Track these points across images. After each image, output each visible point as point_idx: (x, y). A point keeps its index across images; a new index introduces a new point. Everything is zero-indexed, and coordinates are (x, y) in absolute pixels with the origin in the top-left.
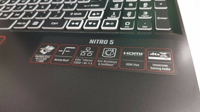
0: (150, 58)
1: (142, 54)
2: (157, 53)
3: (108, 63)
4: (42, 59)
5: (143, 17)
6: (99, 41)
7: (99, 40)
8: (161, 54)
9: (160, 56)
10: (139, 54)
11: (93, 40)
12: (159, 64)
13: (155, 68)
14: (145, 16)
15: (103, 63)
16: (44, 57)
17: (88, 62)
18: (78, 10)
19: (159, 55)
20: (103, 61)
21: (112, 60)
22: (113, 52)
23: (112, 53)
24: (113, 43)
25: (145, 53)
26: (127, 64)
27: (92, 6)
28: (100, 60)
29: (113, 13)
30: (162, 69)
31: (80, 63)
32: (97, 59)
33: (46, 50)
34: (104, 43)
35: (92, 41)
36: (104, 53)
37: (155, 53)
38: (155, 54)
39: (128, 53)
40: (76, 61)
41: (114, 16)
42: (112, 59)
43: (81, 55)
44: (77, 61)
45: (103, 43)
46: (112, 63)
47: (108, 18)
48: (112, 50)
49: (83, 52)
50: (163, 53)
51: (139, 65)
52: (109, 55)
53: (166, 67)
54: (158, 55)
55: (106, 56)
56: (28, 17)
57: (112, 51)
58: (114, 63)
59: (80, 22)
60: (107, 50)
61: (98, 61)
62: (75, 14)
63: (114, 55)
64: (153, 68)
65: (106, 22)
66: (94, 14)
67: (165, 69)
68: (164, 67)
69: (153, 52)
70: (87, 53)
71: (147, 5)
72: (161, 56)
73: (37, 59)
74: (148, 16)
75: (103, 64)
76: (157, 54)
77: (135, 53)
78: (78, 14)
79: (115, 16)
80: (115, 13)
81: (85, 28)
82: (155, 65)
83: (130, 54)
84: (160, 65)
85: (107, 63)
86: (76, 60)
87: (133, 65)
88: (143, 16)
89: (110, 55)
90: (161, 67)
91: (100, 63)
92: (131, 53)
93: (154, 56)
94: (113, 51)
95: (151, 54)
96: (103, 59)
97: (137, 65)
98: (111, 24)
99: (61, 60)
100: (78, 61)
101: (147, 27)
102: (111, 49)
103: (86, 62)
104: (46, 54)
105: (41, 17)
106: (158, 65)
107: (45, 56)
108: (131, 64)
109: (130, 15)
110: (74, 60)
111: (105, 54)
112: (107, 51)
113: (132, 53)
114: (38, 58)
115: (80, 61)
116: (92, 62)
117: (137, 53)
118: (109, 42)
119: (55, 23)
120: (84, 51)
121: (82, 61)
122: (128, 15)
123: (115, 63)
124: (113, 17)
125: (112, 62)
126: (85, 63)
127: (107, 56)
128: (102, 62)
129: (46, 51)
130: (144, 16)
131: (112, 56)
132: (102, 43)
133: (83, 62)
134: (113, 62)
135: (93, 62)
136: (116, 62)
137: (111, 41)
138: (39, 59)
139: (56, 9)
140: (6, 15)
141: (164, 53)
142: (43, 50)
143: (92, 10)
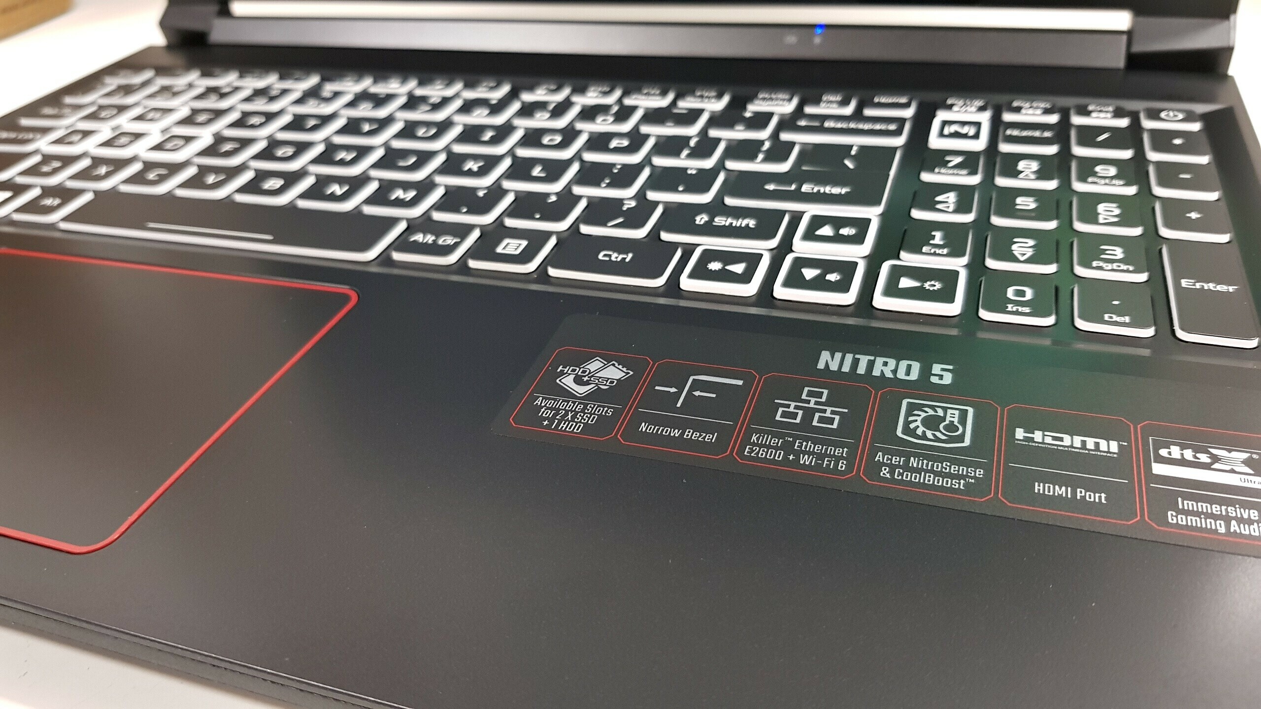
0: (1158, 469)
1: (1114, 446)
2: (1197, 450)
3: (932, 471)
4: (573, 417)
5: (1100, 268)
6: (871, 364)
7: (872, 358)
8: (1216, 459)
9: (1212, 464)
10: (1097, 444)
11: (838, 356)
12: (1211, 501)
13: (1193, 521)
14: (1115, 266)
15: (907, 468)
16: (583, 411)
17: (821, 457)
18: (730, 201)
19: (1209, 461)
20: (907, 461)
21: (953, 462)
22: (956, 420)
23: (951, 427)
24: (948, 379)
25: (1129, 442)
26: (1038, 488)
27: (806, 188)
28: (885, 452)
29: (933, 237)
30: (1228, 527)
31: (780, 456)
32: (872, 445)
33: (586, 379)
34: (901, 375)
35: (827, 360)
36: (907, 423)
37: (1183, 447)
38: (1189, 454)
39: (1038, 436)
40: (754, 444)
41: (938, 251)
42: (957, 456)
43: (778, 418)
44: (761, 446)
45: (895, 372)
46: (959, 477)
47: (903, 254)
48: (949, 411)
49: (788, 406)
50: (1230, 451)
51: (1103, 495)
52: (934, 435)
53: (1250, 522)
54: (1204, 458)
55: (918, 437)
56: (465, 210)
57: (948, 419)
58: (967, 476)
59: (753, 260)
60: (920, 407)
61: (879, 457)
62: (720, 221)
63: (961, 438)
64: (1182, 520)
65: (897, 273)
66: (826, 231)
67: (1245, 530)
68: (1240, 521)
69: (1175, 444)
70: (809, 414)
71: (1117, 212)
72: (1216, 466)
73: (545, 413)
74: (1131, 268)
75: (908, 477)
76: (1198, 455)
77: (1077, 441)
78: (737, 223)
79: (945, 251)
80: (944, 238)
81: (780, 292)
82: (1189, 505)
83: (1048, 440)
84: (1216, 509)
85: (927, 471)
86: (754, 438)
87: (1074, 493)
88: (1101, 264)
89: (938, 434)
90: (1227, 519)
91: (892, 468)
92: (1055, 438)
93: (1182, 462)
94: (953, 416)
95: (1163, 452)
96: (906, 450)
97: (1092, 497)
98: (927, 285)
99: (676, 433)
100: (769, 447)
101: (1127, 319)
102: (945, 409)
103: (809, 453)
104: (590, 397)
105: (531, 217)
106: (1203, 507)
107: (586, 406)
108: (1060, 491)
109: (1029, 253)
110: (747, 441)
111: (912, 426)
112: (923, 415)
113: (1061, 439)
114: (550, 414)
115: (777, 448)
116: (842, 458)
117: (1090, 443)
118: (926, 372)
119: (615, 257)
120: (793, 404)
121: (788, 448)
122: (1015, 253)
123: (975, 477)
124: (935, 254)
125: (954, 469)
126: (805, 460)
127: (924, 437)
128: (899, 466)
129: (587, 383)
130: (1109, 266)
131: (951, 440)
132: (889, 375)
133: (797, 454)
134: (963, 470)
135: (850, 459)
136: (980, 473)
137: (937, 368)
138: (555, 415)
139: (609, 185)
140: (337, 189)
141: (1234, 454)
142: (572, 377)
143: (812, 210)
